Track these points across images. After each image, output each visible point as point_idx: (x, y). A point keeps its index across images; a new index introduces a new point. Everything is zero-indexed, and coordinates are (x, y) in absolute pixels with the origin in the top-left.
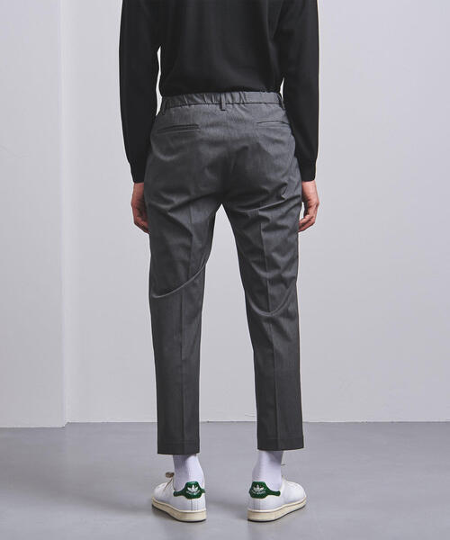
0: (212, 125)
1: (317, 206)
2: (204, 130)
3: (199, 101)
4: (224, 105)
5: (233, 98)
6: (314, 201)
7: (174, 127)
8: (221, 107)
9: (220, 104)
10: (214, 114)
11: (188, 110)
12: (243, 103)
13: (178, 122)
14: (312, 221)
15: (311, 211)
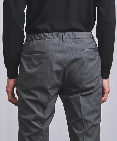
0: (59, 51)
1: (109, 92)
2: (53, 53)
3: (50, 37)
4: (64, 40)
5: (69, 36)
6: (107, 90)
7: (36, 52)
8: (63, 41)
9: (62, 39)
10: (59, 45)
11: (44, 42)
12: (75, 39)
13: (38, 49)
14: (105, 100)
15: (105, 95)
